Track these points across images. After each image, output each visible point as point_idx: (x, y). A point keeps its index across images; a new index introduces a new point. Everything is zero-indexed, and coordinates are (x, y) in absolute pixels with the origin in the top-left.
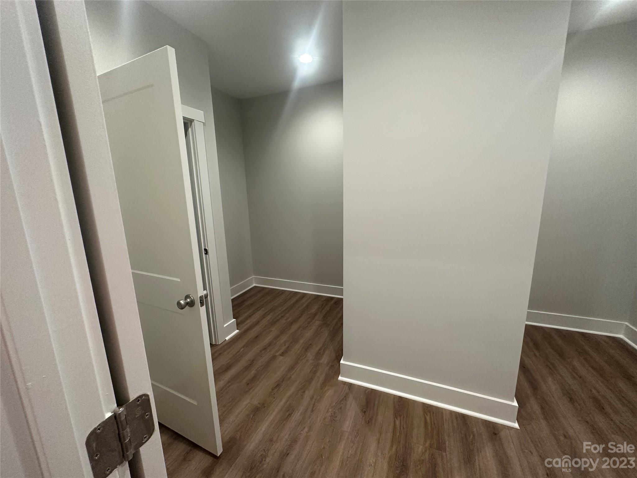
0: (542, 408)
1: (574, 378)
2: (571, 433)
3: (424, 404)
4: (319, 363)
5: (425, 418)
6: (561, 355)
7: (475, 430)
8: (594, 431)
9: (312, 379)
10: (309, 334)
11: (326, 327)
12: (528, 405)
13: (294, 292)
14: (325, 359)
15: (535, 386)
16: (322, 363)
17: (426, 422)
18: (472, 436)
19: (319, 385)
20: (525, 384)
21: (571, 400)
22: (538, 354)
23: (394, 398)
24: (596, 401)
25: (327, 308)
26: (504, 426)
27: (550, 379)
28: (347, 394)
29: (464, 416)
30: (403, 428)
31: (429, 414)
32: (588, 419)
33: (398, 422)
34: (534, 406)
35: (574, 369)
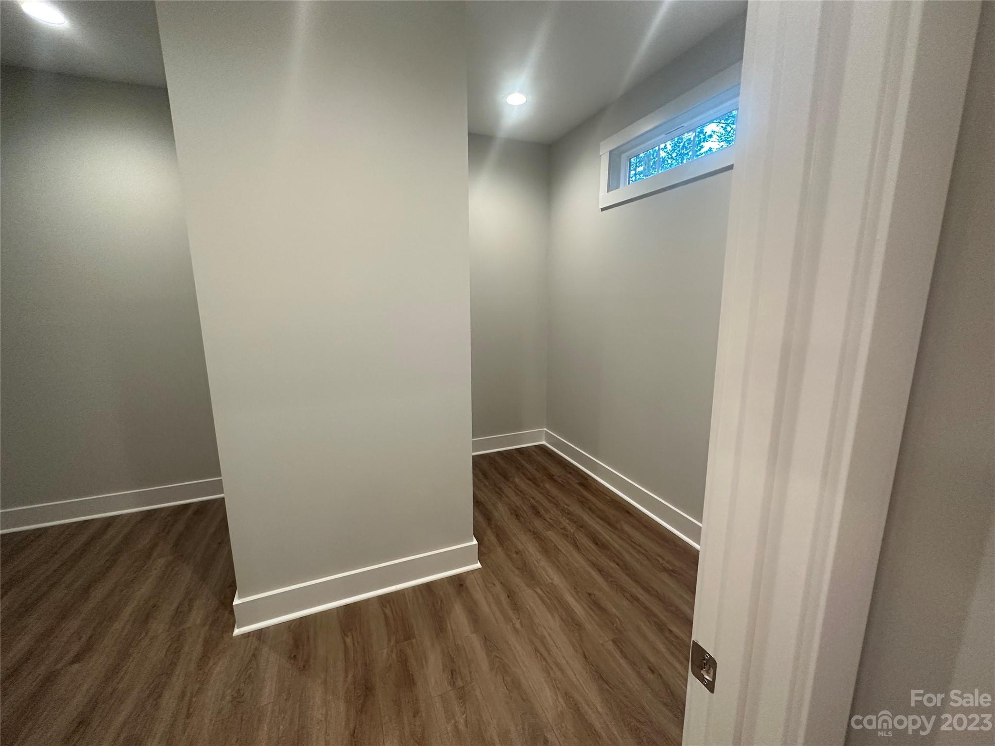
0: (497, 536)
1: (517, 495)
2: (520, 547)
3: (380, 598)
4: (183, 629)
5: (385, 614)
6: (506, 477)
7: (441, 593)
8: (536, 536)
9: (173, 665)
10: (144, 590)
11: (184, 562)
12: (486, 539)
13: (75, 525)
14: (197, 616)
15: (488, 518)
16: (189, 628)
17: (386, 617)
18: (440, 602)
19: (192, 667)
20: (481, 519)
21: (517, 516)
22: (487, 484)
23: (338, 612)
24: (534, 508)
25: (180, 527)
26: (468, 573)
27: (500, 504)
28: (256, 649)
29: (428, 585)
30: (358, 642)
31: (388, 606)
32: (531, 528)
33: (349, 640)
34: (491, 537)
35: (516, 486)
